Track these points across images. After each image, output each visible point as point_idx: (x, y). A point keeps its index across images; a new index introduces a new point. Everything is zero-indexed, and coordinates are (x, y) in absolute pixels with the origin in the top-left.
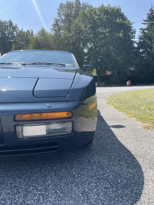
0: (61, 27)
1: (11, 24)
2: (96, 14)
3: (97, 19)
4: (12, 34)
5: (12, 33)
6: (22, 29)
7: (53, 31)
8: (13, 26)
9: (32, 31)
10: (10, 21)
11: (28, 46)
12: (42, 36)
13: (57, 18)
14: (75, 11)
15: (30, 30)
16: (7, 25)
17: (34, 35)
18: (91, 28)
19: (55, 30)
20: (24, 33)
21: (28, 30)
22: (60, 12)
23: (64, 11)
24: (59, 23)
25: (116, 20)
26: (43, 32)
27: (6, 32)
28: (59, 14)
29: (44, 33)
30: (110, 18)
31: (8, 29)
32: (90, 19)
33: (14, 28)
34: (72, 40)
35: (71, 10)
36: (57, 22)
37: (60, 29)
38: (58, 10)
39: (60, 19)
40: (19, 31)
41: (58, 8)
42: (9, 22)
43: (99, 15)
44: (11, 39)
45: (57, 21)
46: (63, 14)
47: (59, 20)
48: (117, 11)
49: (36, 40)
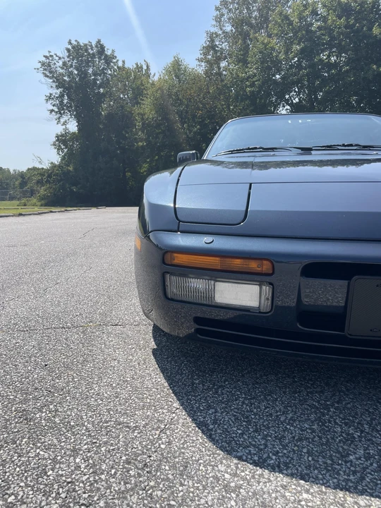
0: (221, 53)
1: (101, 49)
2: (317, 15)
3: (320, 28)
4: (105, 73)
5: (103, 72)
6: (124, 62)
7: (203, 64)
8: (106, 56)
9: (148, 67)
10: (99, 41)
11: (140, 103)
12: (175, 76)
13: (213, 30)
14: (259, 10)
15: (143, 63)
16: (91, 52)
17: (152, 74)
18: (302, 51)
19: (208, 62)
20: (128, 72)
21: (137, 64)
22: (222, 15)
23: (230, 10)
24: (217, 43)
25: (370, 29)
26: (176, 68)
27: (90, 71)
28: (218, 20)
29: (179, 70)
30: (354, 25)
31: (93, 62)
32: (300, 29)
33: (109, 60)
34: (253, 85)
35: (248, 9)
36: (212, 41)
37: (218, 60)
38: (217, 9)
39: (220, 32)
40: (118, 67)
41: (218, 4)
42: (96, 46)
43: (325, 19)
44: (100, 86)
45: (212, 37)
46: (229, 19)
47: (217, 36)
48: (373, 7)
49: (159, 88)
